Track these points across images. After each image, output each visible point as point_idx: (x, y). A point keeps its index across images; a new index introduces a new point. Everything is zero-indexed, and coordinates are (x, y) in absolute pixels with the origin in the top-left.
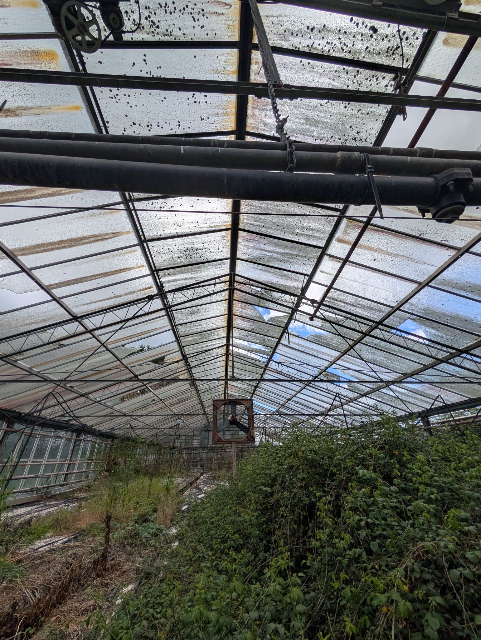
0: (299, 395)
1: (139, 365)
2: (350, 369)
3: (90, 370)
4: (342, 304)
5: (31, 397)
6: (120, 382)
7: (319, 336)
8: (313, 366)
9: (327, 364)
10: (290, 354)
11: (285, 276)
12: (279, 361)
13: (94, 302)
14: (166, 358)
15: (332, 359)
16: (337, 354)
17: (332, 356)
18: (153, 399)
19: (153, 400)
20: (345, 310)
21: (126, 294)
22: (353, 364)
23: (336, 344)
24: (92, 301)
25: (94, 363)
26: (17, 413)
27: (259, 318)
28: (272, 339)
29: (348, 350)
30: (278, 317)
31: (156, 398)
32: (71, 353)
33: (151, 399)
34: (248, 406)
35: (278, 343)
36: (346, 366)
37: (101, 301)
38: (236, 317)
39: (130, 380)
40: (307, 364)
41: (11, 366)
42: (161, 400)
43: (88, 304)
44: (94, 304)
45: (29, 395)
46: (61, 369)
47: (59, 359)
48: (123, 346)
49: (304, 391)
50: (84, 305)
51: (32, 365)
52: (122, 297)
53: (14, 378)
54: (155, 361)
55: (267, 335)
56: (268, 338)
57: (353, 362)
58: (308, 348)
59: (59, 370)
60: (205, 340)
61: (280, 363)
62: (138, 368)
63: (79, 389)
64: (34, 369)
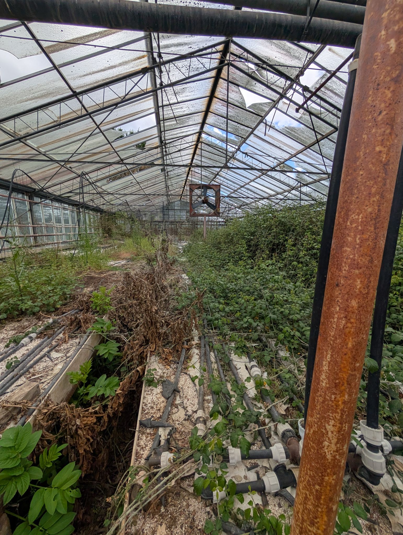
0: (252, 184)
1: (123, 150)
2: (305, 162)
3: (85, 153)
4: (331, 94)
5: (41, 175)
6: (110, 164)
7: (292, 129)
8: (275, 158)
9: (287, 156)
10: (259, 145)
11: (287, 51)
12: (245, 152)
13: (90, 74)
14: (148, 143)
15: (293, 152)
16: (300, 147)
17: (295, 149)
18: (131, 181)
19: (132, 183)
20: (331, 101)
21: (120, 65)
22: (310, 157)
23: (305, 138)
24: (88, 72)
25: (88, 145)
26: (32, 188)
27: (241, 103)
28: (246, 128)
29: (313, 144)
30: (260, 104)
31: (134, 181)
32: (70, 134)
33: (130, 182)
34: (216, 190)
35: (252, 133)
36: (303, 159)
37: (96, 72)
38: (217, 100)
39: (118, 163)
40: (270, 156)
41: (23, 144)
42: (138, 183)
43: (85, 75)
44: (90, 76)
45: (39, 174)
46: (61, 150)
47: (60, 140)
48: (113, 128)
49: (258, 180)
50: (81, 77)
51: (40, 145)
52: (117, 69)
53: (26, 157)
54: (138, 146)
55: (243, 123)
56: (242, 127)
57: (311, 156)
58: (278, 140)
59: (61, 151)
60: (182, 126)
61: (246, 154)
62: (123, 152)
63: (76, 170)
64: (40, 149)
